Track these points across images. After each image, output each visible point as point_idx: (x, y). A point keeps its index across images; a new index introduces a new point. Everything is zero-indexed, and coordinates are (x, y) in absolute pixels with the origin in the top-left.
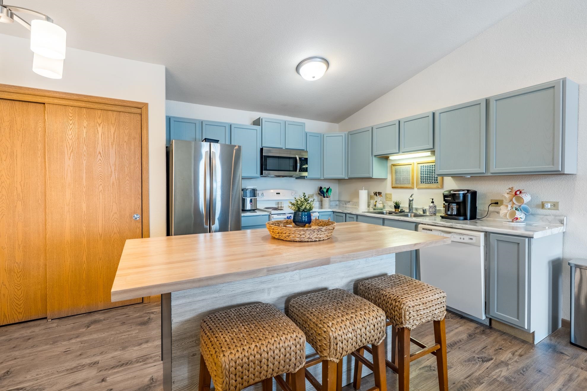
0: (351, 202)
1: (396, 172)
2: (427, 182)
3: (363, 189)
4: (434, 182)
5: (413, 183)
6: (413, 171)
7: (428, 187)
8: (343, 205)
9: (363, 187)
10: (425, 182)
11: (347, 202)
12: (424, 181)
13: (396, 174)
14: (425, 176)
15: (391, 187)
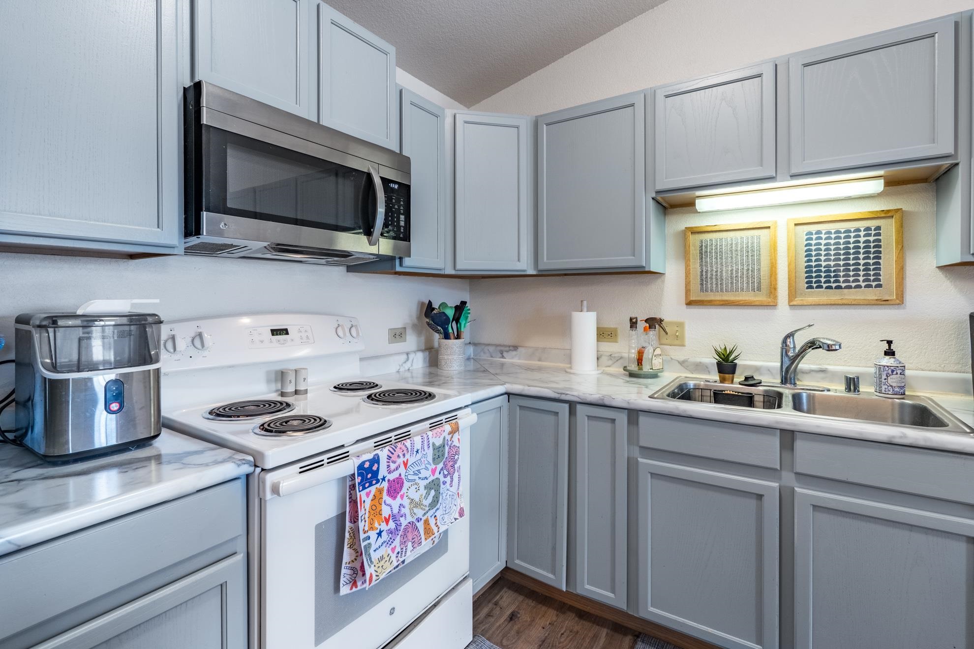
0: (520, 349)
1: (701, 253)
2: (834, 285)
3: (585, 309)
4: (863, 284)
5: (773, 290)
6: (774, 248)
7: (840, 302)
8: (492, 357)
9: (585, 303)
10: (825, 285)
11: (507, 349)
12: (823, 280)
13: (701, 258)
14: (824, 264)
15: (683, 301)
